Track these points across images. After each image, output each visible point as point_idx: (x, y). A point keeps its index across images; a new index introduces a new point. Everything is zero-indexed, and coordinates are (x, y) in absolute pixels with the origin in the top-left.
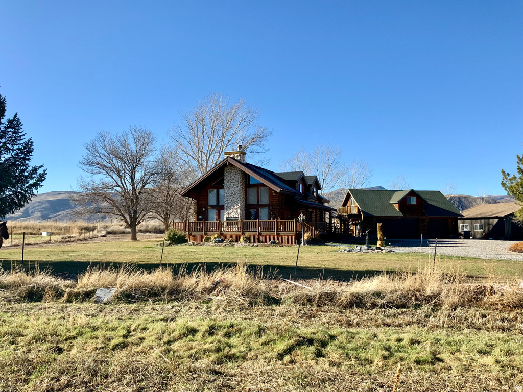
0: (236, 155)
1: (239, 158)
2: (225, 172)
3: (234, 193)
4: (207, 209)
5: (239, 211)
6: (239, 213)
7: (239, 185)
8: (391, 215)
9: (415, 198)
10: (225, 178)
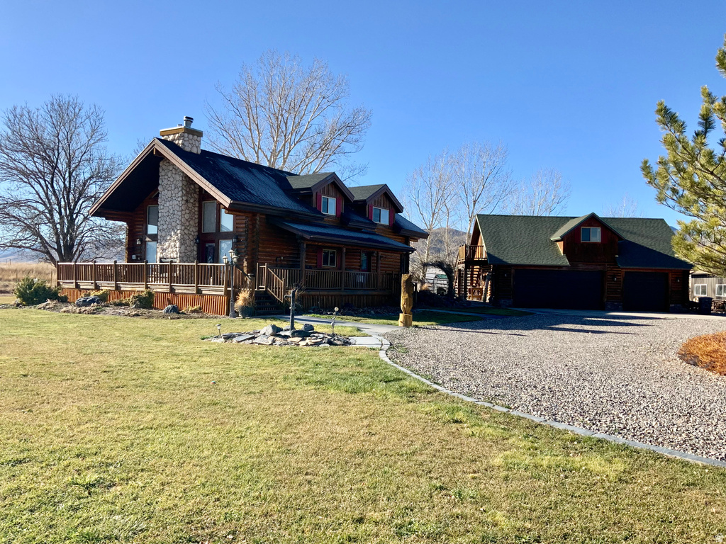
0: (177, 135)
1: (181, 142)
2: (160, 170)
3: (171, 212)
4: (144, 242)
5: (178, 245)
6: (178, 249)
7: (180, 194)
8: (544, 262)
9: (599, 230)
10: (160, 182)
